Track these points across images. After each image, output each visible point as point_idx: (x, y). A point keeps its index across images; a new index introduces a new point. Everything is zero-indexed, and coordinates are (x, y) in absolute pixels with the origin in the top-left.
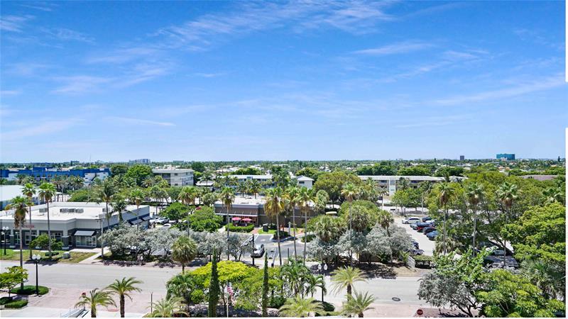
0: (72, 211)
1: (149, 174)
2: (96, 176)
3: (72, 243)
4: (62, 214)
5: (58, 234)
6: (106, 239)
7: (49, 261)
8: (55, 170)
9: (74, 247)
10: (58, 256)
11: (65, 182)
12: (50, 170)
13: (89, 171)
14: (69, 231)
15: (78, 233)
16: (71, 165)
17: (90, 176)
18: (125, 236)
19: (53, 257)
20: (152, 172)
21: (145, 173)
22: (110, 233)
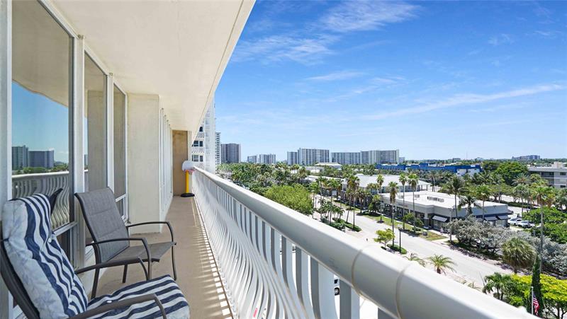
0: (435, 199)
1: (522, 172)
2: (467, 172)
3: (431, 224)
4: (428, 201)
5: (423, 215)
6: (453, 227)
7: (413, 234)
8: (435, 165)
9: (433, 228)
10: (420, 232)
11: (438, 176)
12: (431, 165)
13: (460, 167)
14: (429, 215)
15: (435, 218)
16: (453, 162)
17: (462, 171)
18: (469, 228)
19: (417, 232)
20: (526, 170)
21: (517, 171)
22: (457, 222)
